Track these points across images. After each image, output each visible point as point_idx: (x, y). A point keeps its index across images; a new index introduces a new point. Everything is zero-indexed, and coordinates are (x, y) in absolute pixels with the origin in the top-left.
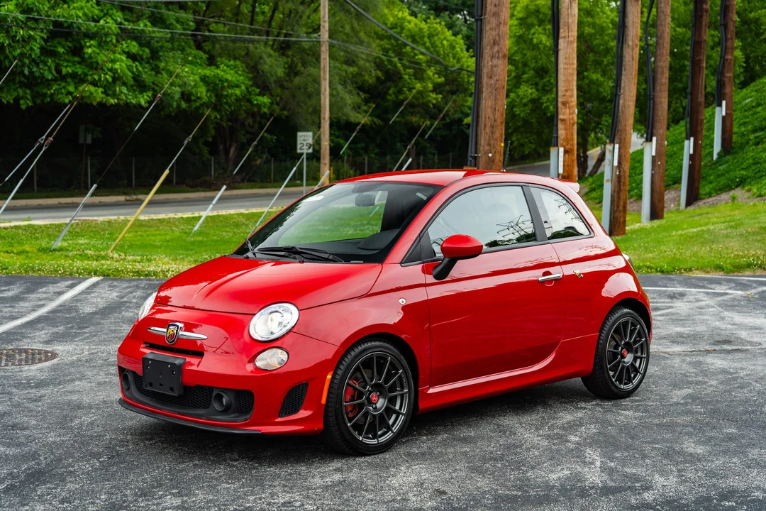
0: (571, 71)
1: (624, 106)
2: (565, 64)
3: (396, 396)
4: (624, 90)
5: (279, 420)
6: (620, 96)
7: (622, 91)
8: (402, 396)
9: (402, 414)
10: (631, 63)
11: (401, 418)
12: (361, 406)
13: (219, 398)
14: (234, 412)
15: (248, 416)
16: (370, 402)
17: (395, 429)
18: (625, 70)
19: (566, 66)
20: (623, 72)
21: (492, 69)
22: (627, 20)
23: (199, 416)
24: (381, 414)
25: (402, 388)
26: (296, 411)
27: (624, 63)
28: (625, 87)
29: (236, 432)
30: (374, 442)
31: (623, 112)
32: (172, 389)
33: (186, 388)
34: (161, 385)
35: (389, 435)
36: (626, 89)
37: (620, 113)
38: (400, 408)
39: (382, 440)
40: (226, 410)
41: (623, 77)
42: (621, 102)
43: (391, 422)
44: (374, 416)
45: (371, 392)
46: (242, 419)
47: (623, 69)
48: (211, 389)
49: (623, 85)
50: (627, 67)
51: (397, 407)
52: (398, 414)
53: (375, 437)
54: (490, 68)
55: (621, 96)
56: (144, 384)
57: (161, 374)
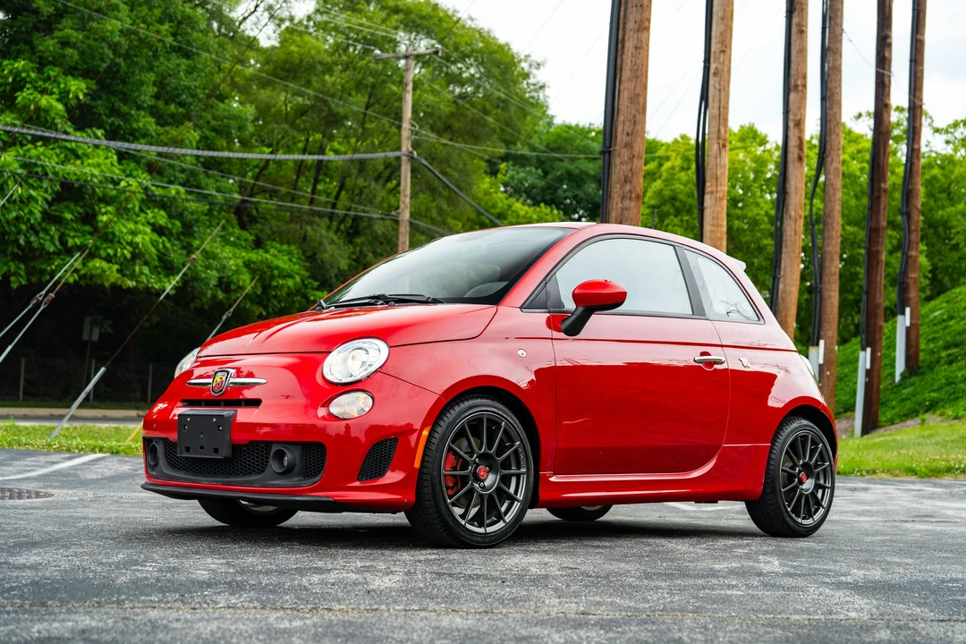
0: (719, 235)
1: (785, 292)
2: (713, 225)
3: (510, 476)
4: (785, 272)
5: (357, 484)
6: (779, 279)
7: (782, 273)
8: (518, 477)
9: (518, 501)
10: (793, 239)
11: (516, 506)
12: (464, 479)
13: (280, 455)
14: (298, 476)
15: (317, 479)
17: (508, 519)
18: (786, 246)
19: (713, 228)
20: (784, 250)
21: (622, 213)
22: (788, 185)
23: (251, 483)
24: (490, 495)
25: (519, 467)
26: (382, 474)
27: (784, 238)
28: (785, 267)
29: (301, 499)
30: (481, 530)
31: (783, 299)
32: (216, 451)
33: (235, 448)
34: (202, 448)
35: (501, 525)
36: (788, 270)
37: (780, 301)
38: (516, 490)
40: (287, 472)
41: (783, 256)
42: (781, 286)
43: (503, 508)
44: (481, 496)
45: (478, 465)
46: (307, 483)
47: (784, 245)
48: (269, 444)
49: (783, 265)
50: (788, 243)
51: (512, 489)
52: (513, 500)
53: (482, 525)
54: (619, 211)
55: (781, 280)
56: (179, 450)
57: (202, 433)
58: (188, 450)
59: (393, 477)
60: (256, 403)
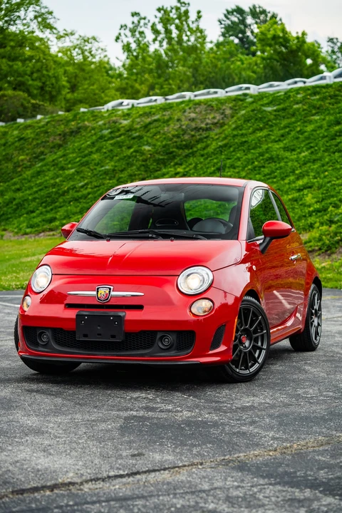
3: (258, 337)
5: (210, 352)
8: (262, 336)
9: (264, 349)
11: (264, 352)
14: (175, 350)
15: (189, 351)
16: (242, 343)
17: (260, 360)
23: (143, 355)
25: (262, 330)
26: (218, 346)
29: (181, 363)
30: (247, 372)
32: (113, 337)
33: (128, 335)
34: (98, 335)
35: (257, 365)
38: (262, 345)
39: (252, 370)
40: (169, 348)
43: (256, 355)
44: (245, 353)
45: (241, 335)
48: (155, 332)
51: (260, 344)
52: (261, 349)
53: (247, 368)
56: (77, 336)
57: (99, 326)
58: (85, 336)
59: (222, 348)
60: (140, 307)
